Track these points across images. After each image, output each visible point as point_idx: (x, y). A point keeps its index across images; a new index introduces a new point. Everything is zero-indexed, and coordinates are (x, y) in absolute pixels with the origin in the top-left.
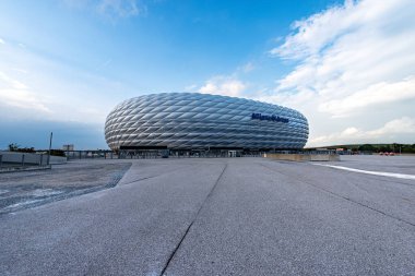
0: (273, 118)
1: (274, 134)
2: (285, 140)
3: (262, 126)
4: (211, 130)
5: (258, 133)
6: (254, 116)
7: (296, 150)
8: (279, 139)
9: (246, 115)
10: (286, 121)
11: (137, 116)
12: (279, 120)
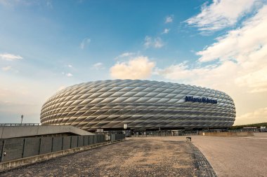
0: (204, 100)
1: (205, 114)
2: (216, 119)
3: (194, 107)
4: (151, 112)
5: (191, 113)
6: (187, 99)
7: (226, 128)
8: (210, 119)
9: (180, 98)
10: (215, 102)
11: (76, 101)
12: (208, 101)
